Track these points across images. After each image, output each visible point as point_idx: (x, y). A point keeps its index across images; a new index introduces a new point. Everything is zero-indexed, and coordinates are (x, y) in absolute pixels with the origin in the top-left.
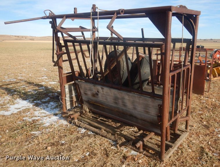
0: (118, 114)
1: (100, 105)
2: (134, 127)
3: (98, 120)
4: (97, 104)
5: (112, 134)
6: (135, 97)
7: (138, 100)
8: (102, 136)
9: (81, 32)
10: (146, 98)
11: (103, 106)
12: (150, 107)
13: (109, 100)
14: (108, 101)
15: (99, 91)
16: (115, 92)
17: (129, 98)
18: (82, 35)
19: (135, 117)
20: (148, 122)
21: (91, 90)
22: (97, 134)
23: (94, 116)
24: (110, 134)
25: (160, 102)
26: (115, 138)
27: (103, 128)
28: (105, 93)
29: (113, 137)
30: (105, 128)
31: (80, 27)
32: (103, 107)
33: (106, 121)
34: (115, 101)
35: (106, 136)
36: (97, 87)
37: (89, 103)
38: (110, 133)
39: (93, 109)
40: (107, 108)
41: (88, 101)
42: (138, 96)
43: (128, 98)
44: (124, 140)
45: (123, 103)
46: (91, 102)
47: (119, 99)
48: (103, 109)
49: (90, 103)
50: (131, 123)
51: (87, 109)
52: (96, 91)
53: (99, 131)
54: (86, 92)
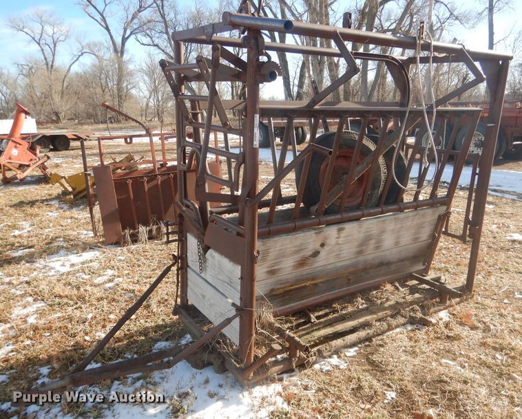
1: (308, 284)
3: (315, 320)
5: (392, 316)
8: (383, 333)
11: (316, 282)
13: (344, 255)
14: (342, 259)
15: (327, 241)
21: (298, 251)
24: (389, 318)
26: (405, 318)
27: (371, 319)
28: (341, 240)
29: (401, 319)
30: (375, 316)
32: (314, 285)
34: (359, 249)
35: (388, 326)
37: (272, 296)
39: (277, 309)
45: (377, 243)
46: (280, 291)
47: (370, 240)
49: (274, 295)
52: (317, 246)
53: (370, 332)
54: (278, 265)
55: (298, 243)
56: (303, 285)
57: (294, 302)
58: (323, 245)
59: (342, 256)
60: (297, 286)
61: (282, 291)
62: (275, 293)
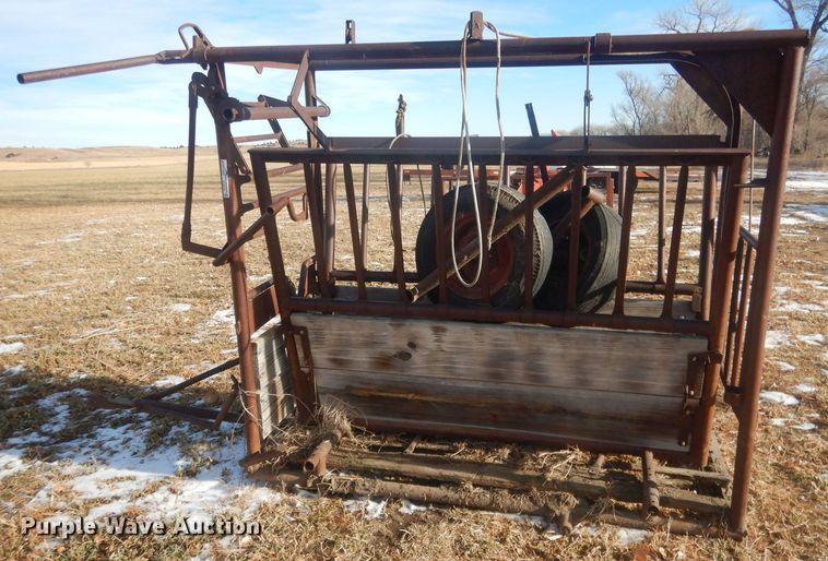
0: (495, 416)
1: (410, 396)
2: (571, 449)
3: (410, 451)
4: (395, 395)
5: (512, 491)
6: (595, 340)
7: (602, 352)
8: (474, 508)
9: (266, 121)
10: (640, 338)
11: (424, 398)
12: (650, 369)
13: (461, 372)
14: (459, 375)
15: (418, 342)
16: (500, 337)
17: (564, 348)
18: (272, 132)
19: (577, 414)
20: (631, 420)
21: (370, 343)
22: (442, 504)
23: (378, 443)
24: (506, 492)
25: (701, 345)
26: (535, 504)
27: (469, 479)
28: (445, 346)
29: (523, 502)
30: (474, 476)
31: (261, 98)
32: (422, 402)
33: (441, 452)
34: (492, 370)
35: (492, 502)
36: (414, 329)
37: (349, 395)
38: (503, 488)
39: (365, 417)
40: (438, 403)
41: (349, 388)
42: (609, 337)
43: (560, 351)
44: (573, 501)
45: (530, 370)
46: (360, 393)
47: (512, 360)
48: (423, 409)
49: (353, 395)
50: (552, 438)
51: (345, 421)
52: (403, 344)
53: (451, 494)
54: (345, 355)
55: (366, 331)
56: (401, 396)
57: (394, 417)
58: (412, 345)
59: (457, 371)
60: (390, 395)
61: (366, 393)
62: (354, 392)
